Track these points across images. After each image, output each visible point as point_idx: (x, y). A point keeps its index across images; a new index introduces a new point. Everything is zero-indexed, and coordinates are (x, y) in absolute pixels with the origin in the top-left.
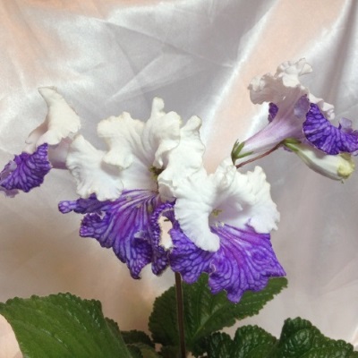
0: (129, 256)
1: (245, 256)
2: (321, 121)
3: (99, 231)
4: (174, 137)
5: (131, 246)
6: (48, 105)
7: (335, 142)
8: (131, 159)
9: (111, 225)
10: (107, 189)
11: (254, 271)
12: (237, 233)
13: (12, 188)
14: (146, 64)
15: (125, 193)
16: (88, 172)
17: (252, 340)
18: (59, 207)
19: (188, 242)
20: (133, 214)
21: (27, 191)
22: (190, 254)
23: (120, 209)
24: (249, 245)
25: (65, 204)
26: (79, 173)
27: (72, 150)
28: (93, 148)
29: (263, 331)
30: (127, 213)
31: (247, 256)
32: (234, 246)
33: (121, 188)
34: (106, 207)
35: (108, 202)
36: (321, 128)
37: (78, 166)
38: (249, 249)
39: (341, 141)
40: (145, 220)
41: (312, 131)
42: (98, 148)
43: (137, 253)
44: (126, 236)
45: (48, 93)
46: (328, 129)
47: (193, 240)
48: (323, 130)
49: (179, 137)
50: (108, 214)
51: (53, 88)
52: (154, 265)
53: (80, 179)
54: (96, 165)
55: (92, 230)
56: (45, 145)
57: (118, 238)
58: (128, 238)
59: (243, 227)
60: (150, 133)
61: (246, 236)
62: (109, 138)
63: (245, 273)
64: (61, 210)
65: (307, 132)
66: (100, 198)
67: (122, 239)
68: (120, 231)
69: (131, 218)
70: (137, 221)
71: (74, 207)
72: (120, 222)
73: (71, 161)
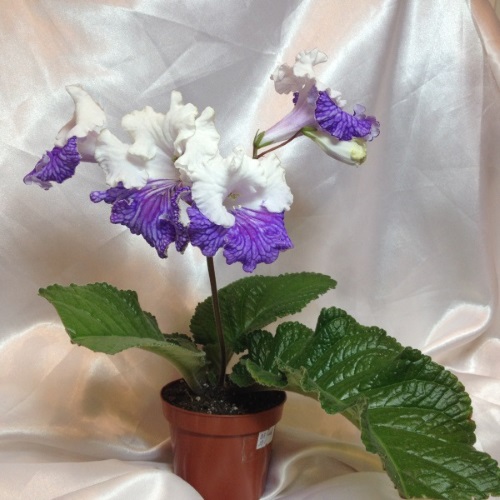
0: (155, 237)
1: (257, 232)
2: (331, 108)
3: (128, 217)
4: (190, 128)
5: (158, 228)
6: (75, 102)
7: (347, 128)
8: (155, 150)
9: (139, 211)
10: (134, 179)
11: (265, 244)
12: (253, 214)
13: (47, 180)
14: (179, 56)
15: (149, 182)
16: (115, 164)
17: (293, 335)
18: (91, 197)
19: (203, 218)
20: (158, 200)
21: (60, 182)
22: (206, 229)
23: (146, 197)
24: (262, 223)
25: (96, 194)
26: (107, 165)
27: (99, 143)
28: (120, 142)
29: (305, 327)
30: (152, 200)
31: (260, 232)
32: (249, 225)
33: (146, 177)
34: (133, 196)
35: (135, 191)
36: (331, 115)
37: (106, 159)
38: (262, 226)
39: (352, 126)
40: (169, 206)
41: (323, 118)
42: (124, 142)
43: (162, 234)
44: (153, 220)
45: (74, 90)
46: (339, 115)
47: (208, 217)
48: (334, 117)
49: (194, 127)
50: (135, 201)
51: (79, 86)
52: (177, 243)
53: (108, 170)
54: (123, 157)
55: (121, 216)
56: (75, 138)
57: (145, 222)
58: (154, 222)
59: (258, 208)
60: (170, 125)
61: (261, 216)
62: (133, 131)
63: (257, 246)
64: (93, 200)
65: (319, 119)
66: (127, 186)
67: (149, 223)
68: (147, 216)
69: (157, 204)
70: (162, 206)
71: (104, 196)
72: (147, 207)
73: (99, 153)
